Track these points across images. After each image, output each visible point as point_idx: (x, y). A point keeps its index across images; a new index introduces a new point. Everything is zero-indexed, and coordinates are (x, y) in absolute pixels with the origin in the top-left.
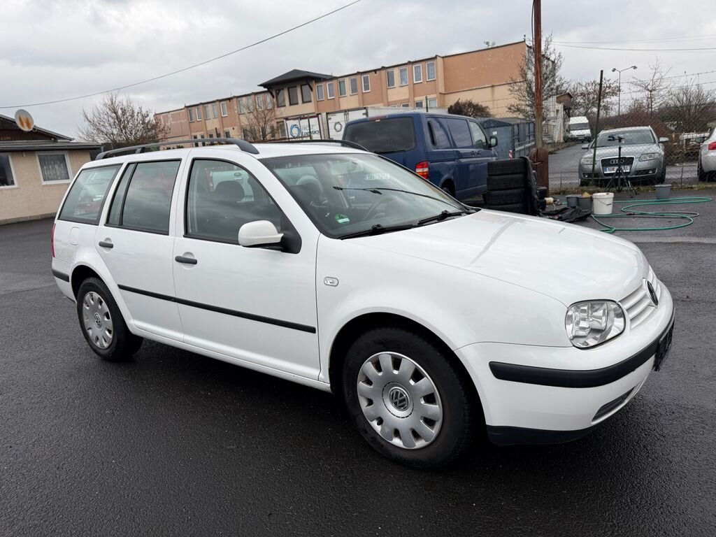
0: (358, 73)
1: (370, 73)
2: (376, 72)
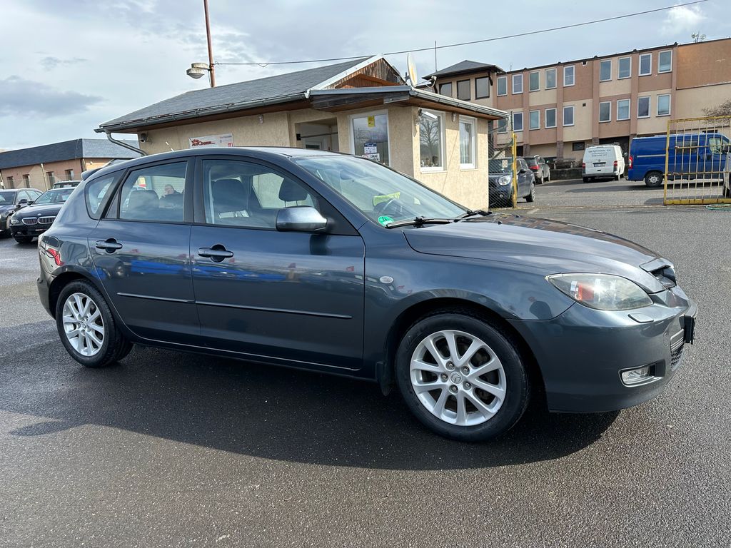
0: (559, 64)
1: (577, 64)
2: (585, 63)
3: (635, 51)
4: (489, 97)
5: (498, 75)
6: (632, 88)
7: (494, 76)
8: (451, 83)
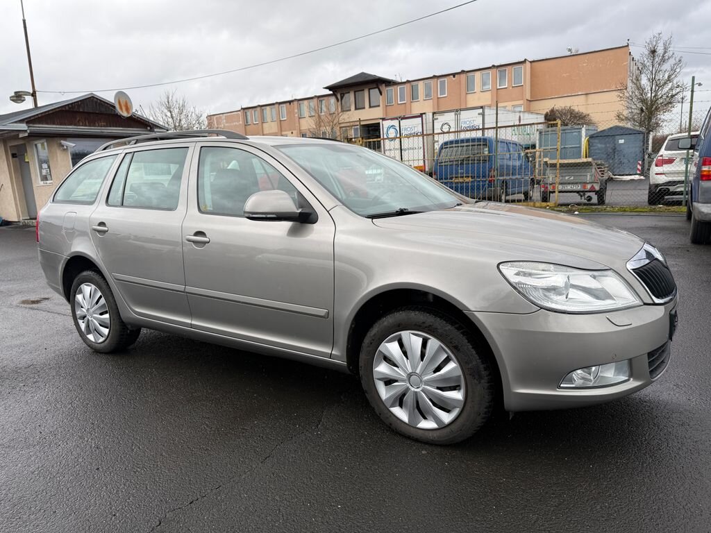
0: (435, 77)
1: (448, 77)
2: (454, 77)
3: (494, 66)
4: (379, 106)
5: (386, 86)
6: (492, 100)
7: (382, 87)
8: (349, 92)
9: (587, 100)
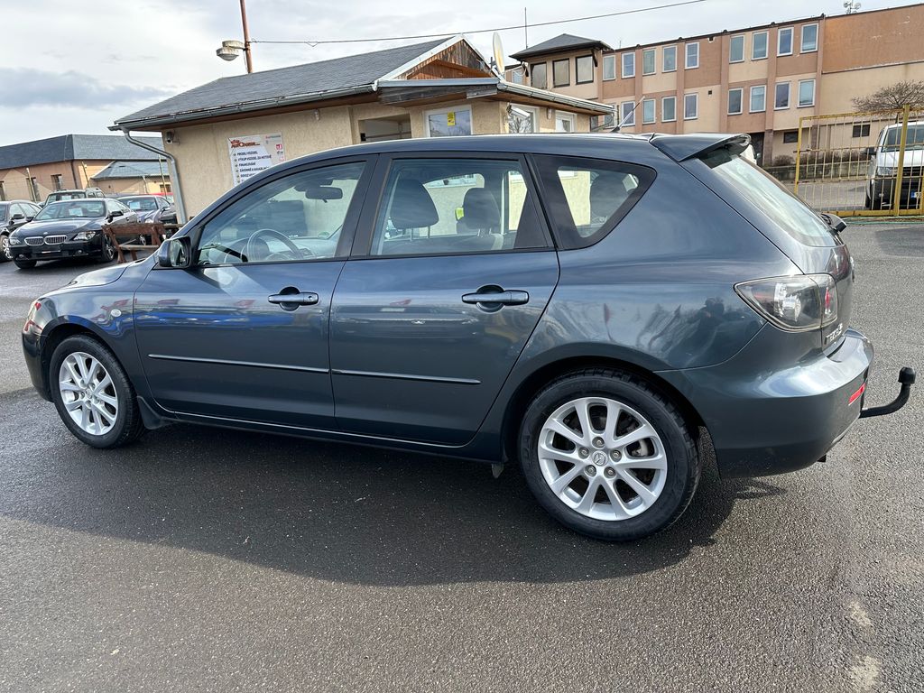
0: (680, 40)
1: (702, 40)
2: (711, 39)
3: (773, 23)
4: (592, 81)
5: (604, 53)
6: (769, 72)
7: (599, 55)
8: (545, 63)
9: (906, 74)
